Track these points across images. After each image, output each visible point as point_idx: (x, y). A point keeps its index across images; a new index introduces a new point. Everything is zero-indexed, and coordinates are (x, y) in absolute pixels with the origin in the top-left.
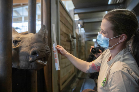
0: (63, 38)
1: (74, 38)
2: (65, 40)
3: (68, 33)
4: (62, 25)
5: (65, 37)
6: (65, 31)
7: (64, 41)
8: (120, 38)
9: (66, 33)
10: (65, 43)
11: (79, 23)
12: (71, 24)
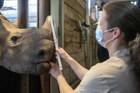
0: (68, 27)
1: (87, 26)
2: (72, 30)
3: (77, 20)
4: (68, 8)
5: (72, 26)
6: (72, 18)
7: (70, 31)
8: (114, 32)
9: (74, 19)
10: (71, 34)
11: (96, 4)
12: (83, 6)
